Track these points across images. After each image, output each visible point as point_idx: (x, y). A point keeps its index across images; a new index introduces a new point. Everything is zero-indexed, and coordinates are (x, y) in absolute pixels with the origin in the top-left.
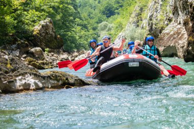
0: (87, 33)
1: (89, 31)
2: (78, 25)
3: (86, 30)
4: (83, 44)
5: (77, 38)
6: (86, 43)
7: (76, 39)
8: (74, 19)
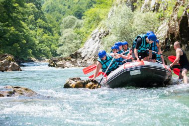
0: (50, 38)
1: (53, 35)
2: (40, 27)
3: (50, 33)
4: (44, 50)
5: (37, 42)
6: (49, 49)
7: (34, 44)
8: (36, 20)
